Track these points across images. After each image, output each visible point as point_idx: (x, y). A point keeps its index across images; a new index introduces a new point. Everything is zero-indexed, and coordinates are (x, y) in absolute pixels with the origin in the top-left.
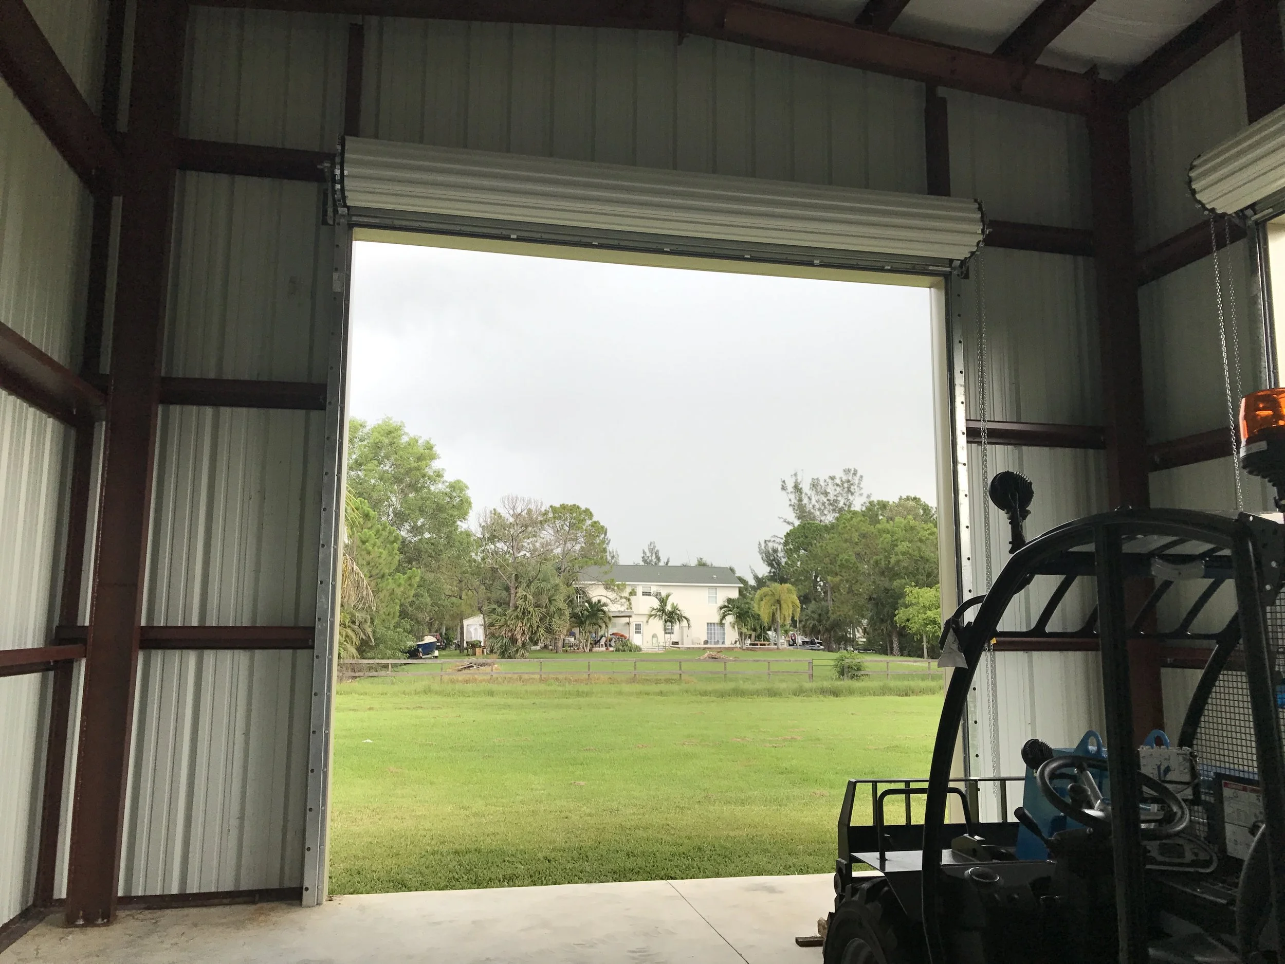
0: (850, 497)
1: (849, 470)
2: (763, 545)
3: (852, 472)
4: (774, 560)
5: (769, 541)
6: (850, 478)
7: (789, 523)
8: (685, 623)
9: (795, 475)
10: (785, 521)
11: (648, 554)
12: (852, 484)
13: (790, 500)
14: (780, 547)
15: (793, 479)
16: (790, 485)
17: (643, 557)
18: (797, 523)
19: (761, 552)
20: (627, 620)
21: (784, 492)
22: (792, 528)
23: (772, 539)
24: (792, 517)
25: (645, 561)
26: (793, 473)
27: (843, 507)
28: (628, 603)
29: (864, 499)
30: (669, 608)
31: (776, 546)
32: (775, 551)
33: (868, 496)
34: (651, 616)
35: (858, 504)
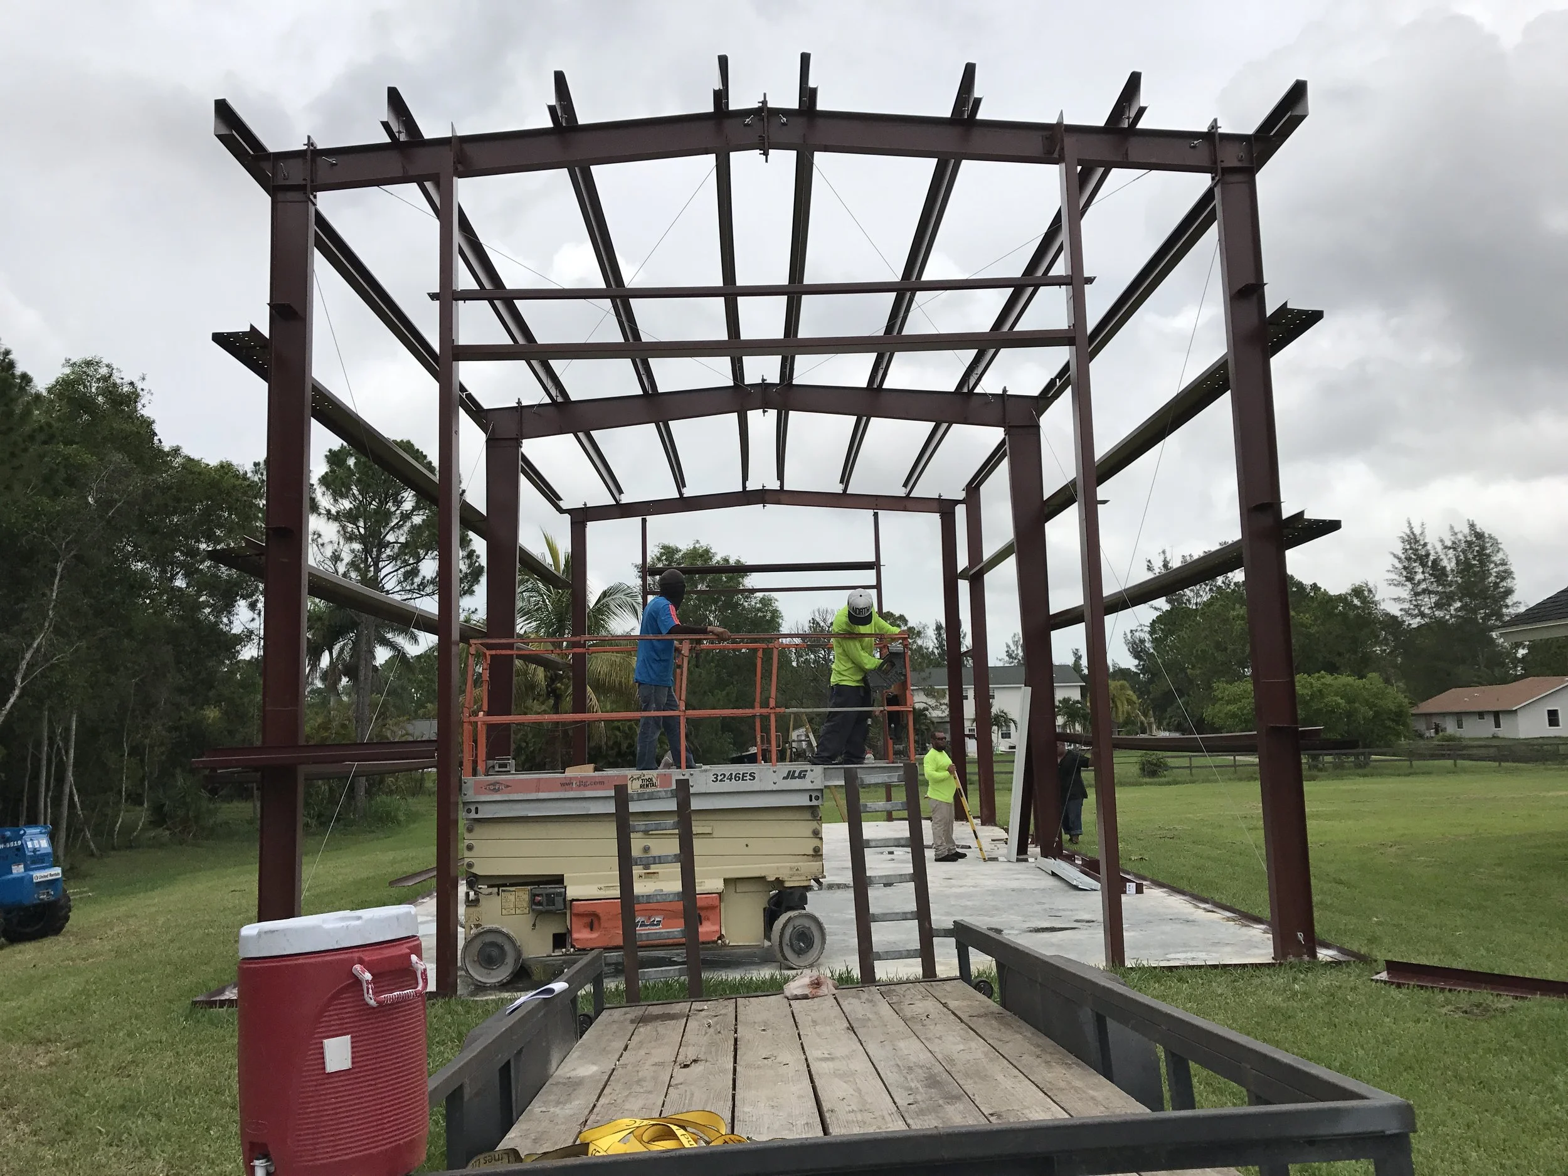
2: (1129, 635)
4: (1141, 651)
5: (1136, 631)
7: (1155, 609)
9: (1164, 552)
10: (1152, 607)
11: (1013, 647)
14: (1147, 636)
15: (1162, 558)
16: (1158, 565)
17: (1007, 652)
19: (1127, 643)
22: (1158, 613)
23: (1138, 629)
24: (1160, 601)
25: (1010, 656)
26: (1161, 550)
27: (1220, 587)
31: (1142, 635)
32: (1142, 641)
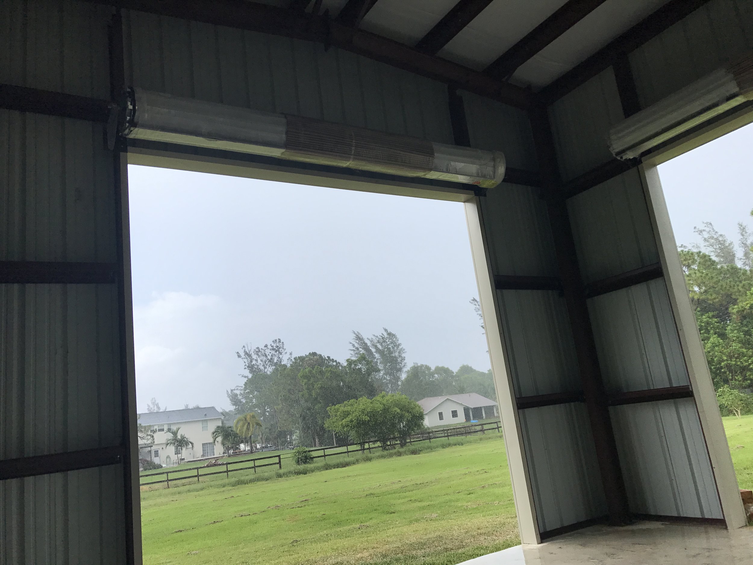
0: (281, 356)
1: (276, 341)
2: (230, 392)
3: (278, 341)
4: (237, 401)
5: (234, 390)
6: (278, 345)
7: (245, 377)
8: (190, 446)
9: (244, 347)
10: (243, 376)
11: (152, 406)
12: (280, 348)
13: (245, 362)
14: (240, 393)
15: (243, 350)
16: (242, 354)
18: (250, 376)
19: (229, 396)
20: (149, 449)
21: (240, 359)
22: (248, 379)
23: (236, 388)
24: (247, 373)
26: (242, 347)
27: (277, 363)
28: (152, 439)
29: (288, 356)
30: (179, 437)
31: (238, 391)
32: (238, 395)
33: (291, 354)
34: (167, 444)
35: (286, 360)
